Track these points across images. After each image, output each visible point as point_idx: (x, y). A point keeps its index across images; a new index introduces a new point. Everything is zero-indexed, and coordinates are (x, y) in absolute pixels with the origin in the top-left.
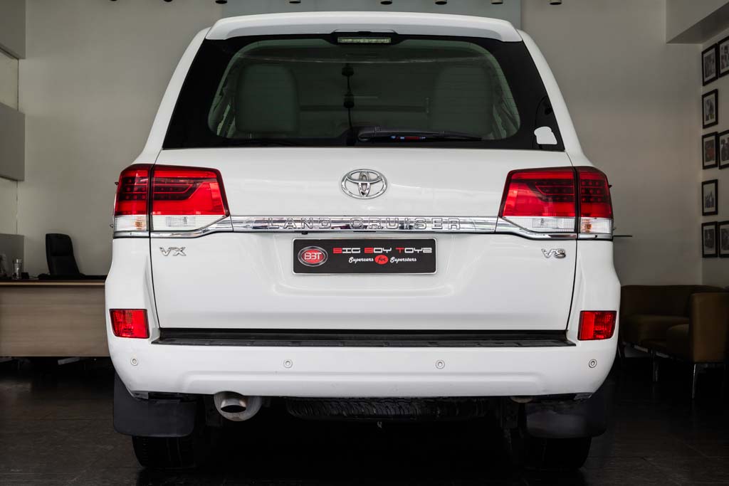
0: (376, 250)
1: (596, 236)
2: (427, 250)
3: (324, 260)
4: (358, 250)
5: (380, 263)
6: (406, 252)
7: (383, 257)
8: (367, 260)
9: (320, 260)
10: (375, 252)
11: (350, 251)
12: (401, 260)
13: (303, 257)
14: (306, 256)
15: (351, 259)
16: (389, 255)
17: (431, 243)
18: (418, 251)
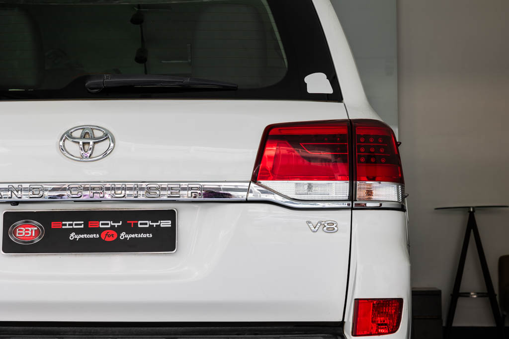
0: (102, 224)
1: (381, 205)
2: (166, 224)
3: (40, 238)
4: (81, 224)
6: (139, 226)
8: (91, 236)
9: (36, 236)
10: (101, 226)
11: (71, 225)
12: (133, 236)
13: (15, 233)
14: (18, 232)
15: (73, 236)
16: (119, 230)
17: (171, 215)
18: (155, 224)
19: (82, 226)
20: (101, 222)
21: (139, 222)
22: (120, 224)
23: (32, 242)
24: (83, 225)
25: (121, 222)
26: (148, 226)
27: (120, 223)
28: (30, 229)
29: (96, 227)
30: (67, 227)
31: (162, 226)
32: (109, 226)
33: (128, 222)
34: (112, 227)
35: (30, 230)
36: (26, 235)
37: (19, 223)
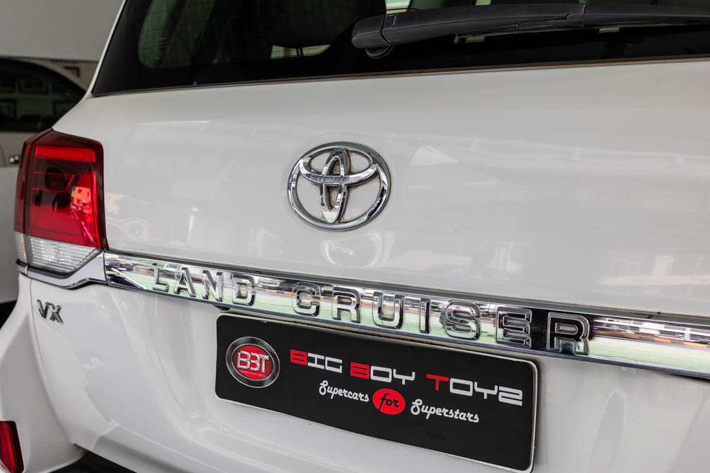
2: (511, 396)
5: (385, 410)
6: (452, 390)
7: (394, 394)
8: (355, 396)
9: (267, 374)
12: (438, 411)
16: (409, 392)
18: (486, 392)
19: (340, 370)
20: (373, 368)
21: (453, 381)
22: (412, 378)
23: (261, 383)
24: (341, 367)
25: (414, 373)
26: (470, 394)
27: (411, 375)
28: (257, 356)
29: (364, 377)
30: (316, 365)
31: (501, 400)
32: (389, 380)
33: (428, 376)
34: (396, 382)
35: (259, 359)
36: (252, 368)
37: (242, 341)
